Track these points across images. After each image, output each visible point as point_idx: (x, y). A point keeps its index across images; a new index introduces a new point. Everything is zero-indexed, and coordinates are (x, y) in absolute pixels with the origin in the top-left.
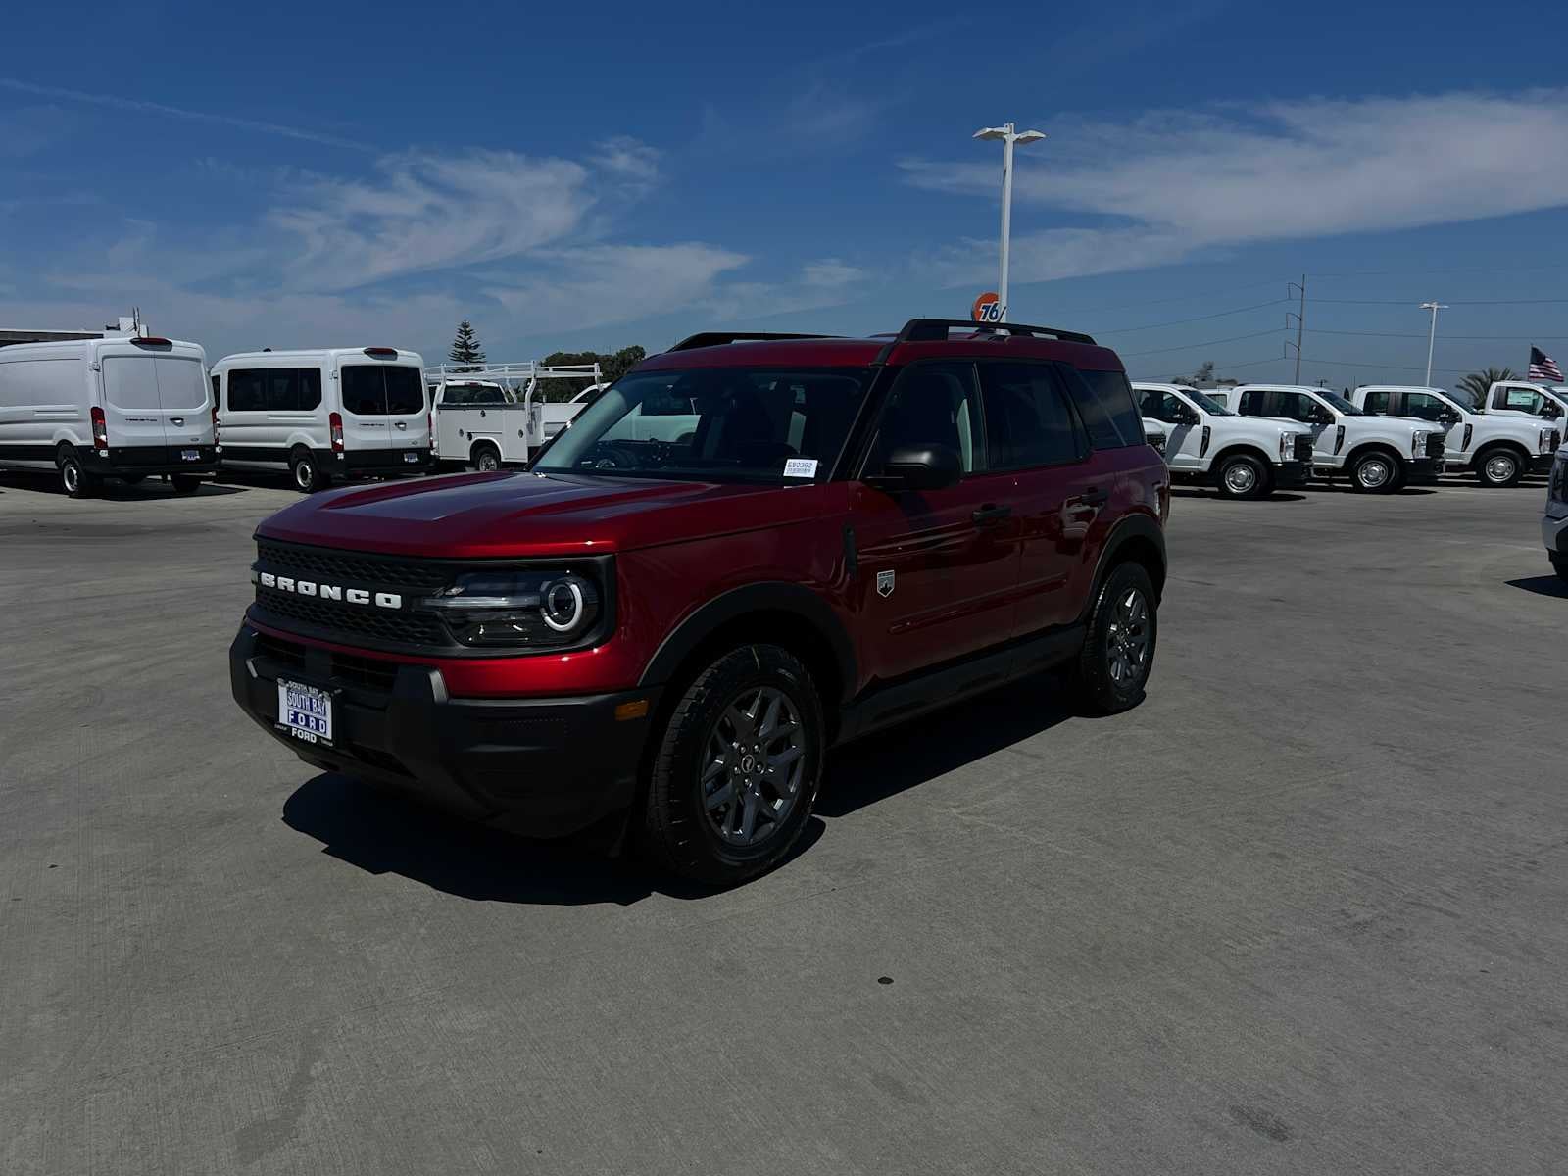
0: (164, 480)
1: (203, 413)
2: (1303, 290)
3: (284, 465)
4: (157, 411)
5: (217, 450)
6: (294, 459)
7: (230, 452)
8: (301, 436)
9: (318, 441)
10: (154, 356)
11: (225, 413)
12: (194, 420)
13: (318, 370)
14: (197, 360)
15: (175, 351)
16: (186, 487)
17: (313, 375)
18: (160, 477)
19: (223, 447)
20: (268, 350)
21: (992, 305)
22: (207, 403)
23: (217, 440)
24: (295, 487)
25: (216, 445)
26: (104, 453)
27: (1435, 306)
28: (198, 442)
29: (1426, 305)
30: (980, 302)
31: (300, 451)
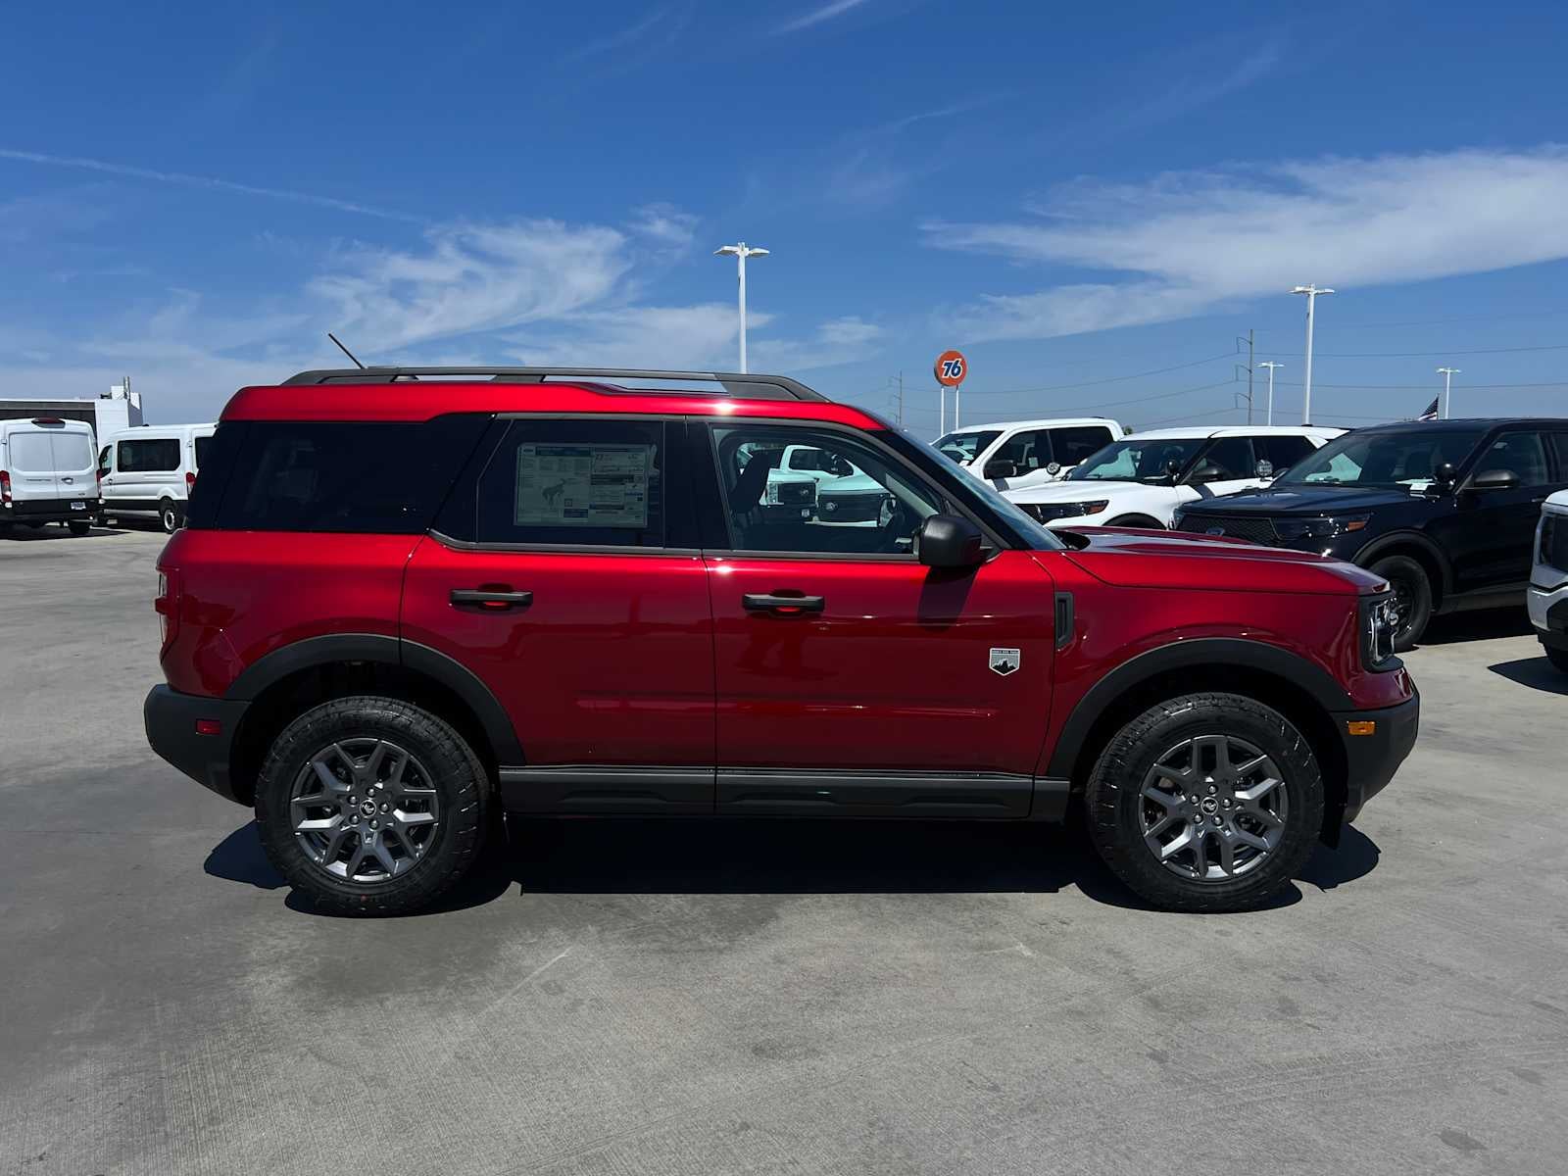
0: (62, 526)
1: (90, 474)
2: (1251, 343)
3: (156, 513)
4: (52, 473)
5: (101, 502)
6: (163, 509)
7: (110, 504)
8: (167, 491)
9: (179, 494)
10: (51, 432)
11: (115, 474)
12: (82, 479)
13: (178, 440)
14: (86, 434)
15: (67, 428)
16: (79, 531)
17: (175, 444)
18: (58, 524)
19: (106, 500)
20: (147, 425)
21: (954, 362)
22: (93, 466)
23: (100, 495)
24: (163, 529)
25: (100, 498)
26: (9, 505)
27: (1272, 366)
28: (84, 496)
29: (1264, 364)
30: (942, 359)
31: (166, 503)
